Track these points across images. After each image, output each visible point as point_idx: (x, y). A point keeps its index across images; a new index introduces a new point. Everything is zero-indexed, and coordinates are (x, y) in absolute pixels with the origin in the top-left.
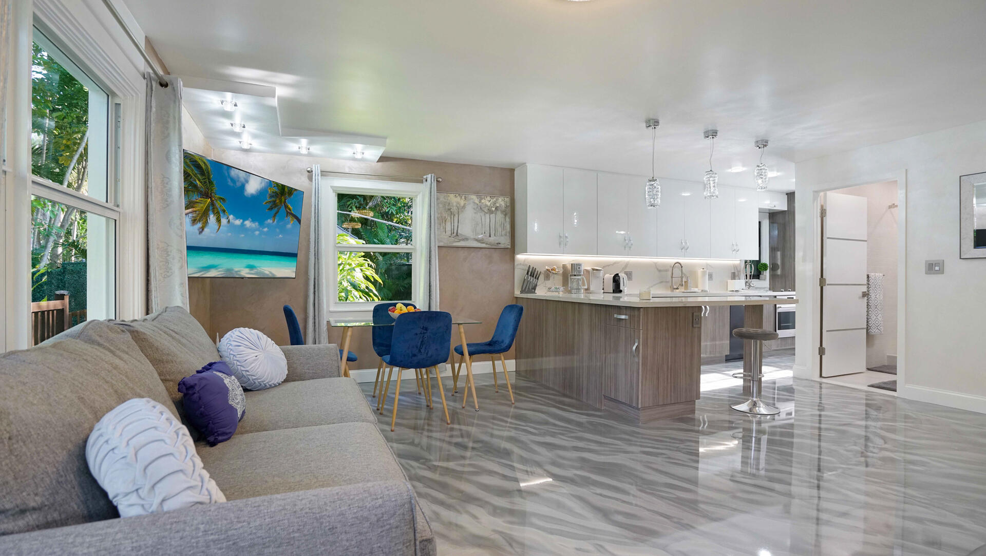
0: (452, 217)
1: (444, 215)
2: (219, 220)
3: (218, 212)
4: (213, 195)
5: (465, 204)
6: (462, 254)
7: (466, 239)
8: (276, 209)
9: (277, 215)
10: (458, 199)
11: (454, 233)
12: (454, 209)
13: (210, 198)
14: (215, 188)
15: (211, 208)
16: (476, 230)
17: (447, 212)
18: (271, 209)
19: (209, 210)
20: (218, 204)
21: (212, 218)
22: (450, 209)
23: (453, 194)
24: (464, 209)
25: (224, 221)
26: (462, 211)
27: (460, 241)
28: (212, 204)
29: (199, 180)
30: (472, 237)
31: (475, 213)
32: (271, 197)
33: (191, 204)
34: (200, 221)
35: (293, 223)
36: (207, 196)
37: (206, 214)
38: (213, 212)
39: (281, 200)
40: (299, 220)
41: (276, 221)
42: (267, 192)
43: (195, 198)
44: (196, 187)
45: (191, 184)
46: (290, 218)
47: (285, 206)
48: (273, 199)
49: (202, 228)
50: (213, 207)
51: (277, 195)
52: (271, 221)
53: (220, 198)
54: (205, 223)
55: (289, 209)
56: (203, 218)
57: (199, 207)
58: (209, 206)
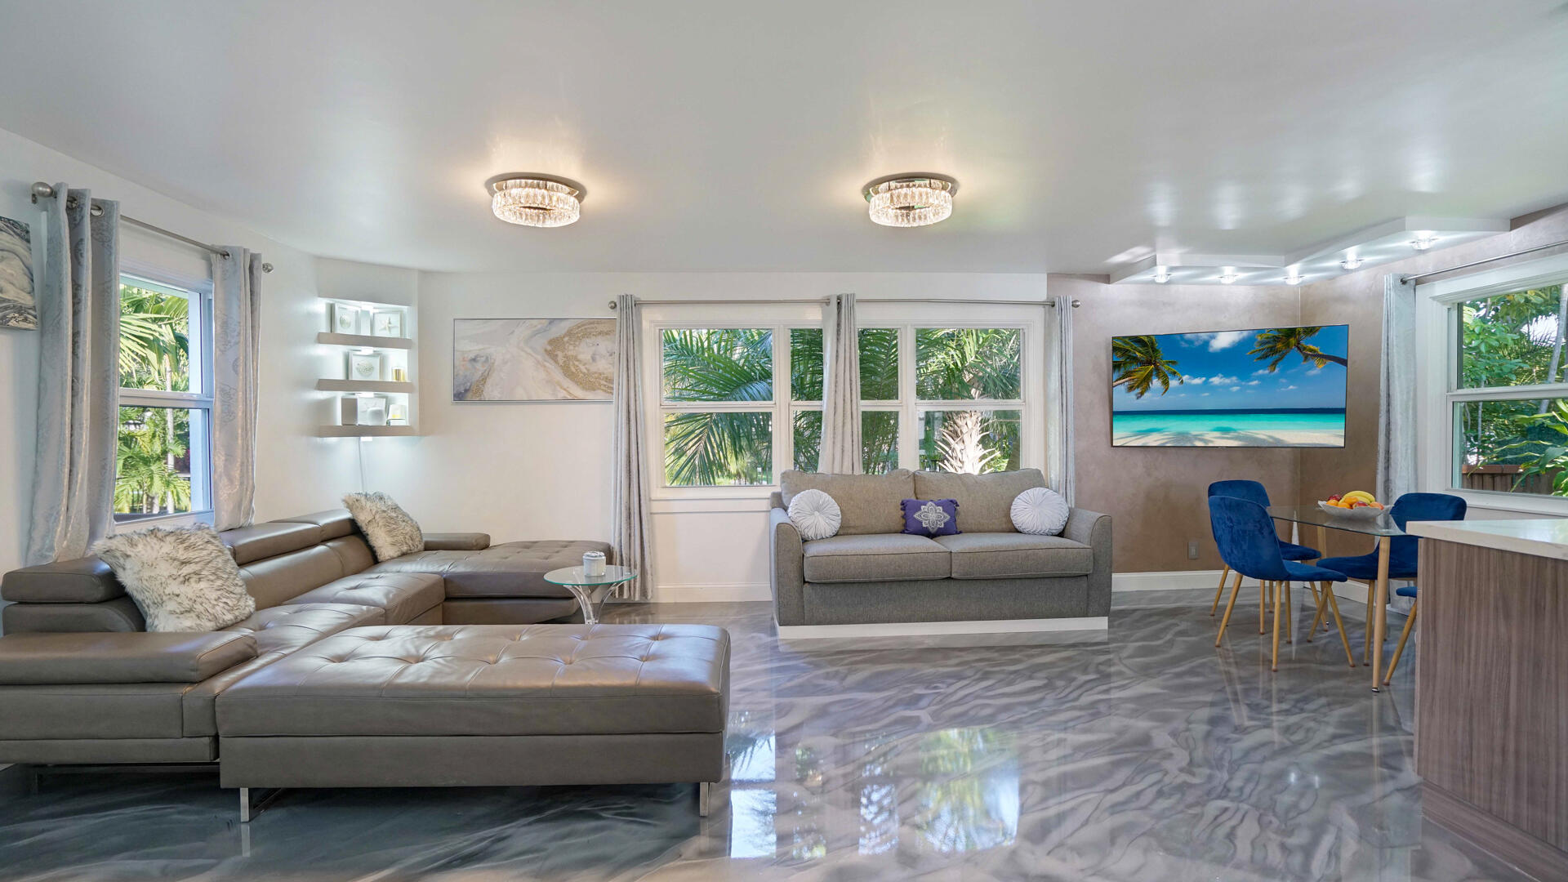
2: (1166, 383)
3: (1165, 376)
4: (1157, 361)
8: (1276, 356)
9: (1280, 363)
13: (1154, 364)
14: (1161, 354)
15: (1154, 373)
18: (1265, 357)
19: (1151, 375)
20: (1165, 368)
21: (1156, 383)
25: (1173, 383)
28: (1157, 369)
29: (1140, 352)
32: (1262, 343)
33: (1128, 374)
34: (1138, 387)
35: (1321, 366)
36: (1150, 363)
37: (1147, 380)
38: (1158, 376)
39: (1288, 345)
40: (1344, 362)
41: (1277, 370)
42: (1256, 340)
43: (1133, 367)
44: (1135, 359)
45: (1129, 357)
46: (1316, 361)
47: (1299, 348)
48: (1267, 346)
49: (1142, 394)
50: (1158, 371)
51: (1276, 339)
52: (1267, 372)
53: (1168, 363)
54: (1147, 388)
55: (1311, 350)
56: (1144, 383)
57: (1137, 375)
58: (1151, 372)
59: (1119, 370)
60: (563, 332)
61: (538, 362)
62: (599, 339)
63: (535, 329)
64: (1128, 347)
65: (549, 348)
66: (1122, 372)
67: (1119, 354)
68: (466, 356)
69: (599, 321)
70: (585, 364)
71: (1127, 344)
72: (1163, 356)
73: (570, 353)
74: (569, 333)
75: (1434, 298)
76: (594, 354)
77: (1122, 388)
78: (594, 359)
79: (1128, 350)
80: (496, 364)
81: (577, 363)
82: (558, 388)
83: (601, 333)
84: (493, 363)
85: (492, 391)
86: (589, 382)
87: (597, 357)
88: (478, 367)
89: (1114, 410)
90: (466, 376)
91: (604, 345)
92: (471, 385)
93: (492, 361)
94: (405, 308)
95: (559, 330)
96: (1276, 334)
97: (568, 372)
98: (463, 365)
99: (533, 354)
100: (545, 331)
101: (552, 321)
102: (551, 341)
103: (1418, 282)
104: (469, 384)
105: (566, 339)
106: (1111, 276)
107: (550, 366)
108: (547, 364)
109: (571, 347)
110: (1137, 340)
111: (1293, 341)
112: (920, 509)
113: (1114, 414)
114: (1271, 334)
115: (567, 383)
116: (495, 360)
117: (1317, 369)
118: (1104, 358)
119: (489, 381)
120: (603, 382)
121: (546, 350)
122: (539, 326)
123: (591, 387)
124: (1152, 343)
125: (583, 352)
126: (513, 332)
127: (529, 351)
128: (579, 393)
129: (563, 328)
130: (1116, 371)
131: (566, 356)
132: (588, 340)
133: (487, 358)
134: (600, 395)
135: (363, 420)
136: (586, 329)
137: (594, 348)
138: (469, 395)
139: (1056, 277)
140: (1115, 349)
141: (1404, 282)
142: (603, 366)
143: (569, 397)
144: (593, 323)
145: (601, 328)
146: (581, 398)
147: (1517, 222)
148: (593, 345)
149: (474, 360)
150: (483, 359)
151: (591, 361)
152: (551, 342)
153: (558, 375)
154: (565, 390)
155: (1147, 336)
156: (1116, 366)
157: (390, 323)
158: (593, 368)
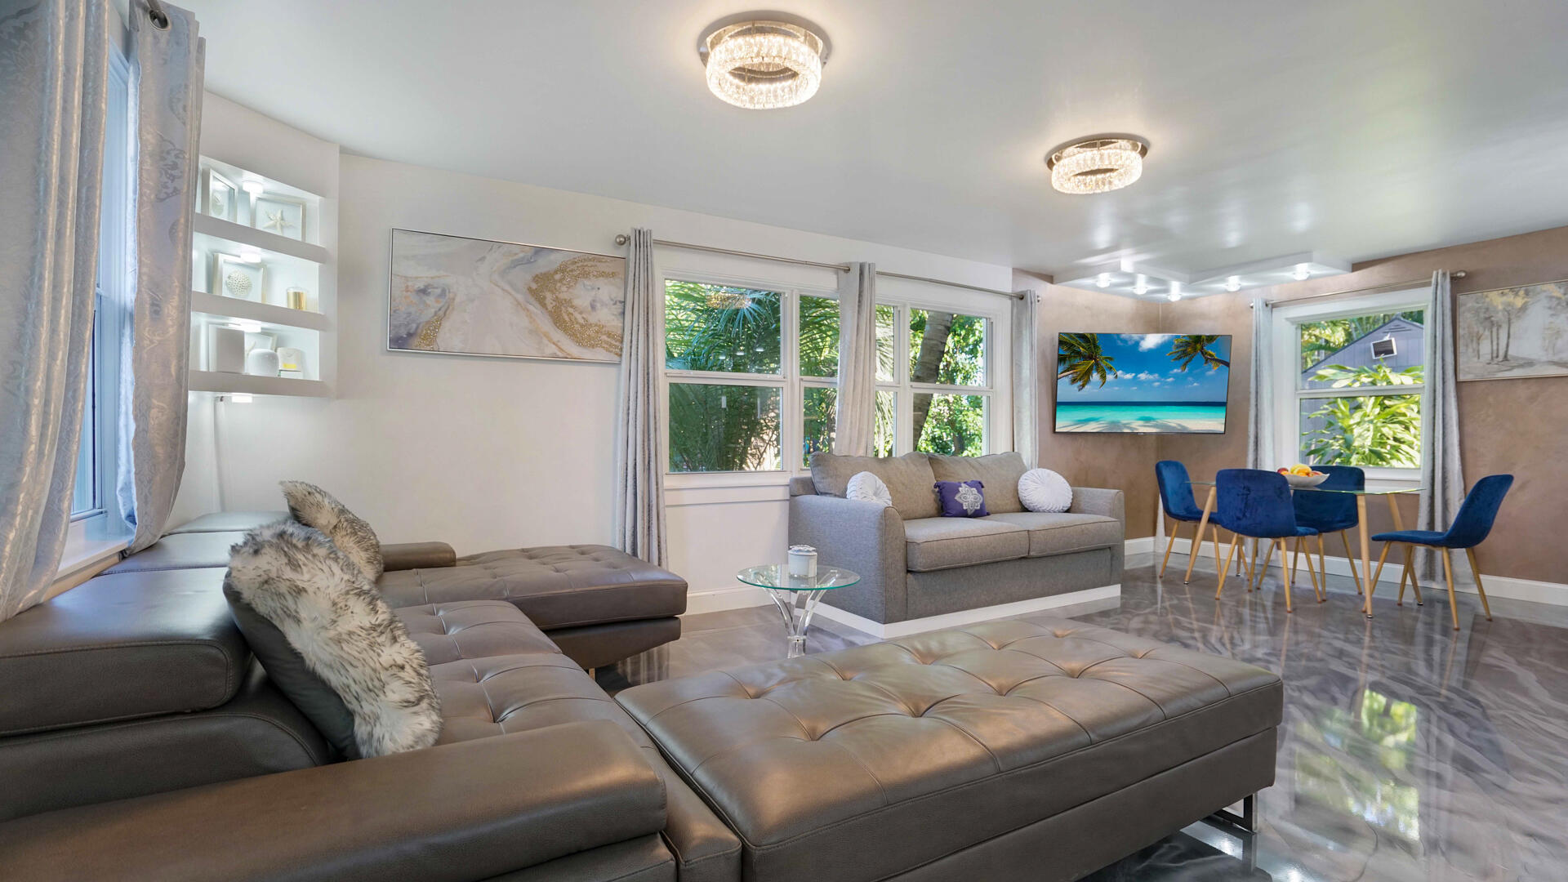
0: (1495, 329)
1: (1476, 330)
2: (1103, 377)
3: (1103, 370)
4: (1098, 356)
5: (1526, 303)
6: (1522, 392)
7: (1530, 363)
8: (1187, 358)
9: (1189, 364)
10: (1510, 298)
11: (1497, 357)
12: (1500, 317)
13: (1095, 359)
14: (1101, 350)
15: (1094, 367)
16: (1554, 345)
17: (1481, 323)
18: (1179, 358)
19: (1092, 369)
20: (1104, 364)
21: (1095, 376)
22: (1490, 318)
23: (1495, 292)
24: (1524, 311)
25: (1110, 377)
26: (1519, 317)
27: (1513, 368)
28: (1097, 364)
29: (1083, 347)
30: (1545, 359)
31: (1552, 315)
32: (1178, 347)
33: (1072, 368)
34: (1080, 380)
35: (1216, 368)
36: (1091, 358)
37: (1088, 373)
38: (1097, 370)
39: (1195, 350)
40: (1228, 364)
41: (1186, 370)
42: (1173, 343)
43: (1077, 361)
44: (1079, 353)
45: (1074, 351)
46: (1212, 364)
47: (1202, 353)
48: (1181, 349)
49: (1083, 386)
50: (1097, 366)
51: (1187, 344)
52: (1180, 371)
53: (1106, 359)
54: (1087, 382)
55: (1210, 355)
56: (1085, 377)
57: (1080, 369)
58: (1092, 366)
59: (1065, 363)
60: (556, 266)
61: (519, 304)
62: (601, 282)
63: (516, 257)
64: (1073, 342)
65: (534, 286)
66: (1067, 365)
67: (1065, 348)
68: (410, 284)
69: (598, 258)
70: (581, 313)
71: (1073, 339)
72: (1103, 353)
73: (562, 296)
74: (562, 269)
75: (1287, 319)
76: (594, 301)
77: (1067, 380)
78: (593, 307)
79: (1073, 345)
80: (457, 300)
81: (571, 310)
82: (545, 341)
83: (603, 274)
84: (454, 299)
85: (450, 336)
86: (584, 335)
87: (598, 305)
88: (428, 302)
89: (1058, 400)
90: (409, 314)
91: (608, 291)
92: (417, 328)
93: (451, 295)
94: (313, 200)
95: (544, 265)
96: (1188, 340)
97: (558, 321)
98: (406, 297)
99: (513, 293)
100: (529, 262)
101: (539, 251)
102: (537, 276)
103: (1274, 306)
104: (414, 326)
105: (557, 277)
106: (1054, 278)
107: (535, 310)
108: (531, 308)
109: (564, 289)
110: (1082, 336)
111: (1199, 346)
112: (959, 491)
113: (1056, 405)
114: (1184, 339)
115: (558, 335)
116: (455, 295)
117: (1213, 370)
118: (1052, 351)
119: (447, 325)
120: (604, 337)
121: (530, 289)
122: (521, 255)
123: (591, 343)
124: (1094, 340)
125: (581, 295)
126: (483, 259)
127: (507, 287)
128: (574, 350)
129: (555, 261)
130: (1063, 363)
131: (556, 299)
132: (587, 282)
133: (444, 291)
134: (601, 355)
135: (252, 367)
136: (581, 267)
137: (593, 293)
138: (416, 341)
139: (1019, 272)
140: (1061, 343)
141: (1267, 305)
142: (606, 316)
143: (560, 354)
144: (594, 259)
145: (602, 267)
146: (576, 356)
147: (1357, 266)
148: (593, 289)
149: (423, 291)
150: (438, 291)
151: (590, 309)
152: (536, 278)
153: (545, 324)
154: (554, 343)
155: (1091, 334)
156: (1062, 359)
157: (282, 219)
158: (592, 319)
